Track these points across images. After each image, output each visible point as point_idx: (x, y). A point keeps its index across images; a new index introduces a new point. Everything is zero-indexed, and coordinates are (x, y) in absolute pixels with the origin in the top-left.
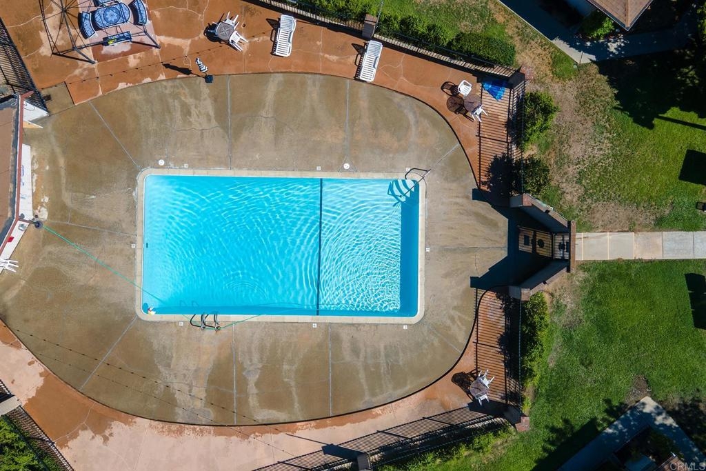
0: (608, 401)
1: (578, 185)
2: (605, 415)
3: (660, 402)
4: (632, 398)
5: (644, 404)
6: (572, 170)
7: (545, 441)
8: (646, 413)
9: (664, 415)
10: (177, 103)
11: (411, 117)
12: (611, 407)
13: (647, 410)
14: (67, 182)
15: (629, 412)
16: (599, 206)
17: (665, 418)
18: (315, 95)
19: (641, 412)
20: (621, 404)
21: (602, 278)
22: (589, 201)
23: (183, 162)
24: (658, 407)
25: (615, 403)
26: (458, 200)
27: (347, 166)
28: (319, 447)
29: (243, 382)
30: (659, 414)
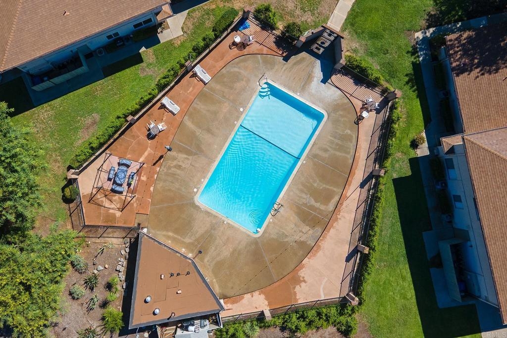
0: (408, 52)
1: (306, 13)
2: (413, 57)
3: (421, 30)
4: (412, 41)
5: (417, 37)
6: (298, 12)
7: (410, 89)
8: (422, 39)
9: (427, 31)
10: (173, 169)
11: (236, 70)
12: (411, 52)
13: (421, 37)
14: (181, 237)
15: (418, 46)
16: (320, 9)
17: (429, 32)
18: (202, 107)
19: (420, 40)
20: (412, 47)
21: (352, 25)
22: (316, 12)
23: (200, 180)
24: (422, 32)
25: (411, 49)
26: (284, 68)
27: (241, 110)
28: (359, 189)
29: (312, 207)
30: (425, 33)
